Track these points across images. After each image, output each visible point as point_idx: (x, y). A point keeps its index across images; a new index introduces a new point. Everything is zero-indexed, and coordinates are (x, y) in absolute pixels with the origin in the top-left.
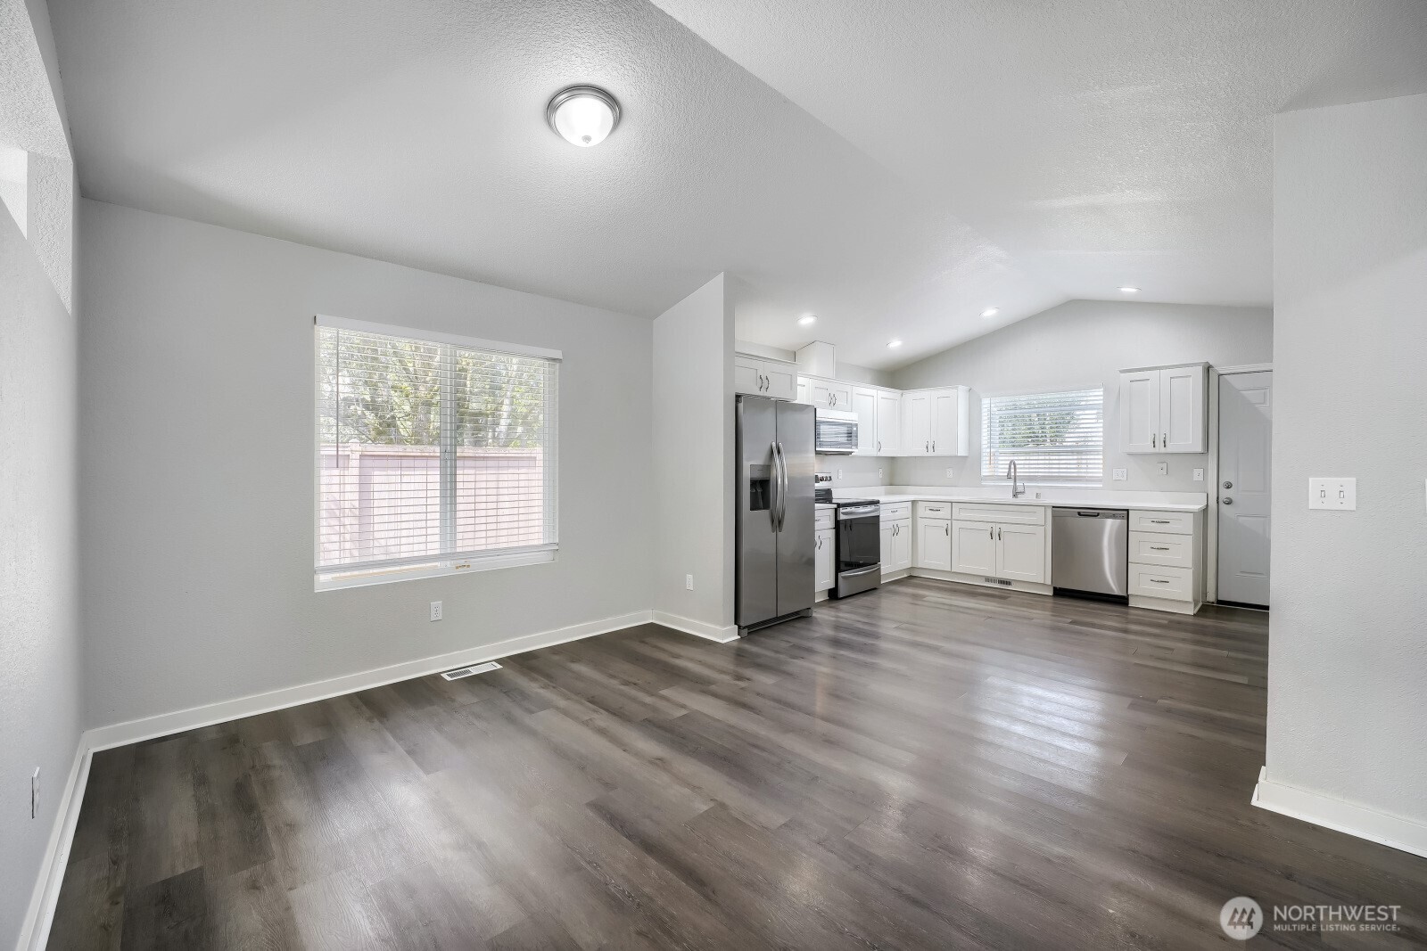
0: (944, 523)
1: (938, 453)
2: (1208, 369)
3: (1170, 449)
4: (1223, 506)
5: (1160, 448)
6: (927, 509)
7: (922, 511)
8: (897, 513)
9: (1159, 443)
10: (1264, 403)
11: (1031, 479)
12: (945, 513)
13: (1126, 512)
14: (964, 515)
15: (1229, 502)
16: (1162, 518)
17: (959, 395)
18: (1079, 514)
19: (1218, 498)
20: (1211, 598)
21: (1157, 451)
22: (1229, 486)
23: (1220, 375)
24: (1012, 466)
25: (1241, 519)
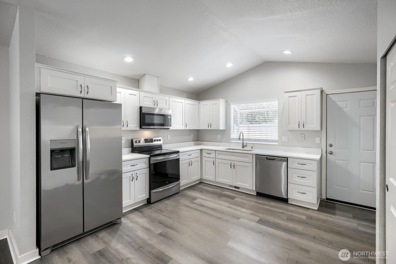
0: (212, 160)
1: (212, 128)
2: (322, 92)
3: (306, 128)
4: (328, 155)
5: (301, 128)
6: (206, 153)
7: (204, 154)
8: (191, 156)
9: (301, 126)
10: (347, 108)
11: (250, 140)
12: (213, 155)
13: (286, 159)
14: (220, 156)
15: (331, 153)
16: (303, 162)
17: (221, 103)
18: (267, 158)
19: (326, 151)
20: (324, 197)
21: (300, 129)
22: (331, 146)
23: (327, 95)
24: (241, 134)
25: (336, 161)
